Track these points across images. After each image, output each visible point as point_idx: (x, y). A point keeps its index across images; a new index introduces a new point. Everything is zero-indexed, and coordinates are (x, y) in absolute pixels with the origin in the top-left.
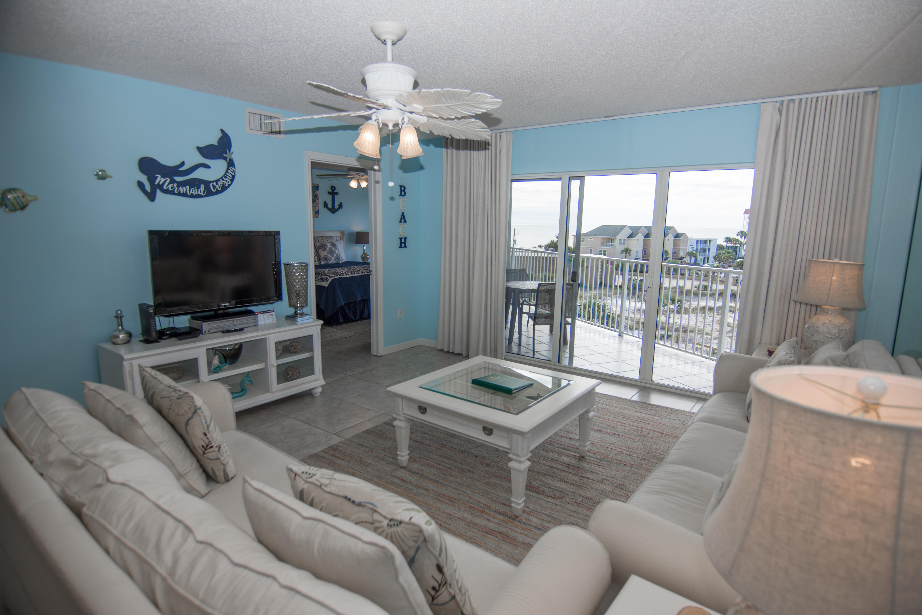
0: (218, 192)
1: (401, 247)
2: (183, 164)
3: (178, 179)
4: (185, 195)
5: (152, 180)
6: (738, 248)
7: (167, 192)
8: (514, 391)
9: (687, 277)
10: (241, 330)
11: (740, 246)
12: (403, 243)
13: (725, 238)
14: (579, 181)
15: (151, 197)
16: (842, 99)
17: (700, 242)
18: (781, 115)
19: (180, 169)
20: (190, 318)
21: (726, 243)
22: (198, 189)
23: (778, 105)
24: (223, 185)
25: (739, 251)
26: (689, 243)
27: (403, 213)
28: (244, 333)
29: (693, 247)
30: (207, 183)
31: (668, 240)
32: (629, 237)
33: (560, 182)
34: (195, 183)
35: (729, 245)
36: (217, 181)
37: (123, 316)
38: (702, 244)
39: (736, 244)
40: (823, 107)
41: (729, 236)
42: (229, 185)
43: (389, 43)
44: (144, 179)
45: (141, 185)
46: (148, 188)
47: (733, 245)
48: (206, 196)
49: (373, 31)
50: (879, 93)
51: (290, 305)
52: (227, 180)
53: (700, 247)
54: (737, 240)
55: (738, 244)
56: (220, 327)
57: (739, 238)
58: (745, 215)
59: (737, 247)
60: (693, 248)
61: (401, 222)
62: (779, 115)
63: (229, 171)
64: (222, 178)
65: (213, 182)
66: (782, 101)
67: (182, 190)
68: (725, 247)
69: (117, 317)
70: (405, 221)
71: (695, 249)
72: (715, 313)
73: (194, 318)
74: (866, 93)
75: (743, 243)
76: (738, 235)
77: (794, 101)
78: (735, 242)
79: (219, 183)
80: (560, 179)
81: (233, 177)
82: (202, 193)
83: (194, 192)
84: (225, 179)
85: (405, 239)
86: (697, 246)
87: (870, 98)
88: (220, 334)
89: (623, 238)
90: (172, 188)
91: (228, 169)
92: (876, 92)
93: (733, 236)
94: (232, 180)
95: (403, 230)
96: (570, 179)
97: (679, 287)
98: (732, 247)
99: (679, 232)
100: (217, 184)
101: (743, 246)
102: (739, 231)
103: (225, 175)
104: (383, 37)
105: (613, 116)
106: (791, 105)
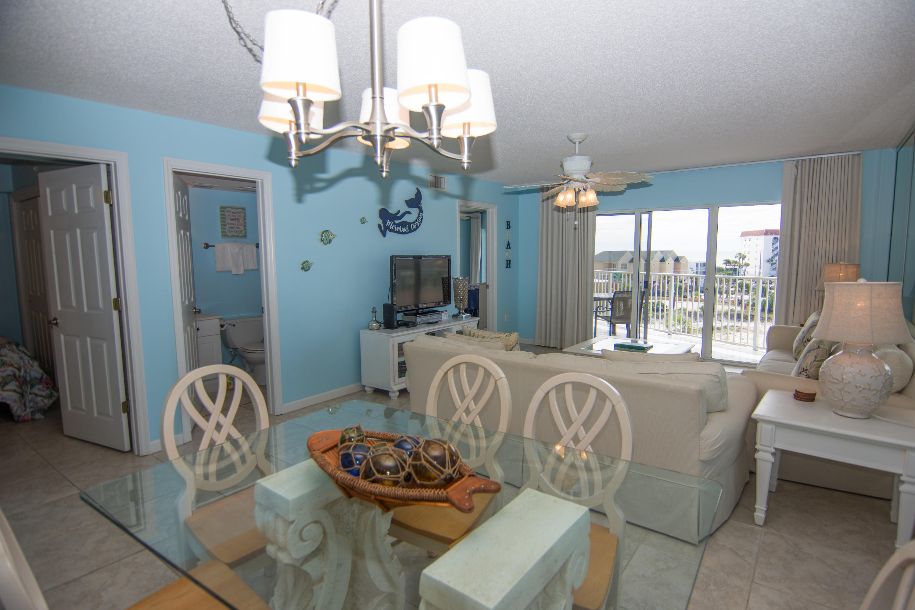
0: (415, 230)
1: (507, 267)
2: (399, 212)
3: (397, 222)
4: (399, 232)
5: (385, 223)
6: (738, 270)
7: (391, 231)
8: (645, 349)
9: (689, 299)
10: (437, 322)
11: (739, 268)
12: (508, 264)
13: (724, 260)
14: (648, 215)
15: (384, 234)
16: (838, 159)
17: (699, 265)
18: (797, 169)
19: (398, 215)
20: (403, 315)
21: (725, 265)
22: (405, 228)
23: (795, 163)
24: (417, 225)
25: (739, 273)
26: (690, 266)
27: (509, 241)
28: (438, 324)
29: (693, 269)
30: (409, 224)
31: (669, 264)
32: (630, 262)
33: (634, 216)
34: (404, 224)
35: (728, 267)
36: (414, 222)
37: (376, 312)
38: (701, 267)
39: (735, 265)
40: (826, 164)
41: (727, 259)
42: (420, 225)
43: (577, 143)
44: (381, 222)
45: (379, 226)
46: (383, 229)
47: (731, 267)
48: (409, 233)
49: (568, 138)
50: (862, 155)
51: (456, 307)
52: (419, 221)
53: (700, 269)
54: (736, 262)
55: (737, 266)
56: (424, 321)
57: (737, 260)
58: (743, 237)
59: (736, 269)
60: (693, 271)
61: (507, 248)
62: (796, 169)
63: (420, 216)
64: (416, 220)
65: (412, 223)
66: (798, 160)
67: (399, 229)
68: (724, 269)
69: (373, 312)
70: (510, 248)
71: (695, 271)
72: (722, 333)
73: (405, 315)
74: (853, 155)
75: (742, 265)
76: (736, 257)
77: (805, 160)
78: (734, 264)
79: (415, 223)
80: (634, 213)
81: (422, 219)
82: (407, 231)
83: (403, 230)
84: (418, 221)
85: (510, 261)
86: (697, 269)
87: (856, 157)
88: (426, 325)
89: (624, 263)
90: (394, 228)
91: (419, 214)
92: (860, 154)
93: (732, 258)
94: (421, 222)
95: (508, 255)
96: (642, 213)
97: (683, 308)
98: (731, 269)
99: (678, 256)
100: (414, 224)
101: (742, 267)
102: (737, 253)
103: (418, 218)
104: (574, 141)
105: (676, 170)
106: (804, 162)
